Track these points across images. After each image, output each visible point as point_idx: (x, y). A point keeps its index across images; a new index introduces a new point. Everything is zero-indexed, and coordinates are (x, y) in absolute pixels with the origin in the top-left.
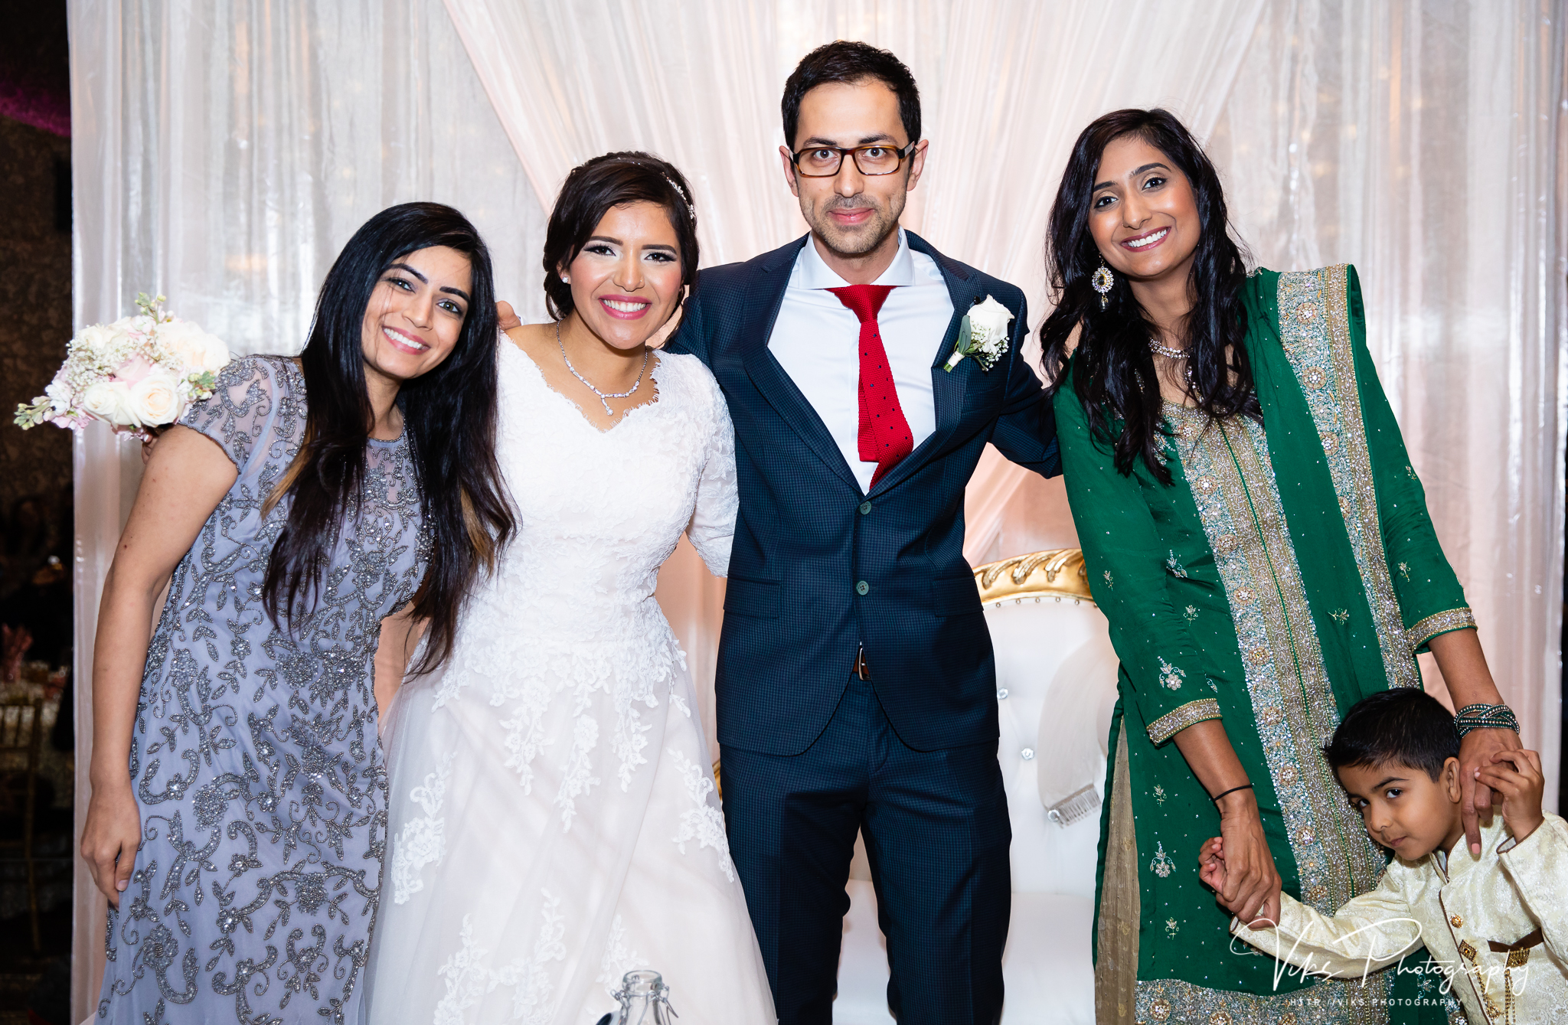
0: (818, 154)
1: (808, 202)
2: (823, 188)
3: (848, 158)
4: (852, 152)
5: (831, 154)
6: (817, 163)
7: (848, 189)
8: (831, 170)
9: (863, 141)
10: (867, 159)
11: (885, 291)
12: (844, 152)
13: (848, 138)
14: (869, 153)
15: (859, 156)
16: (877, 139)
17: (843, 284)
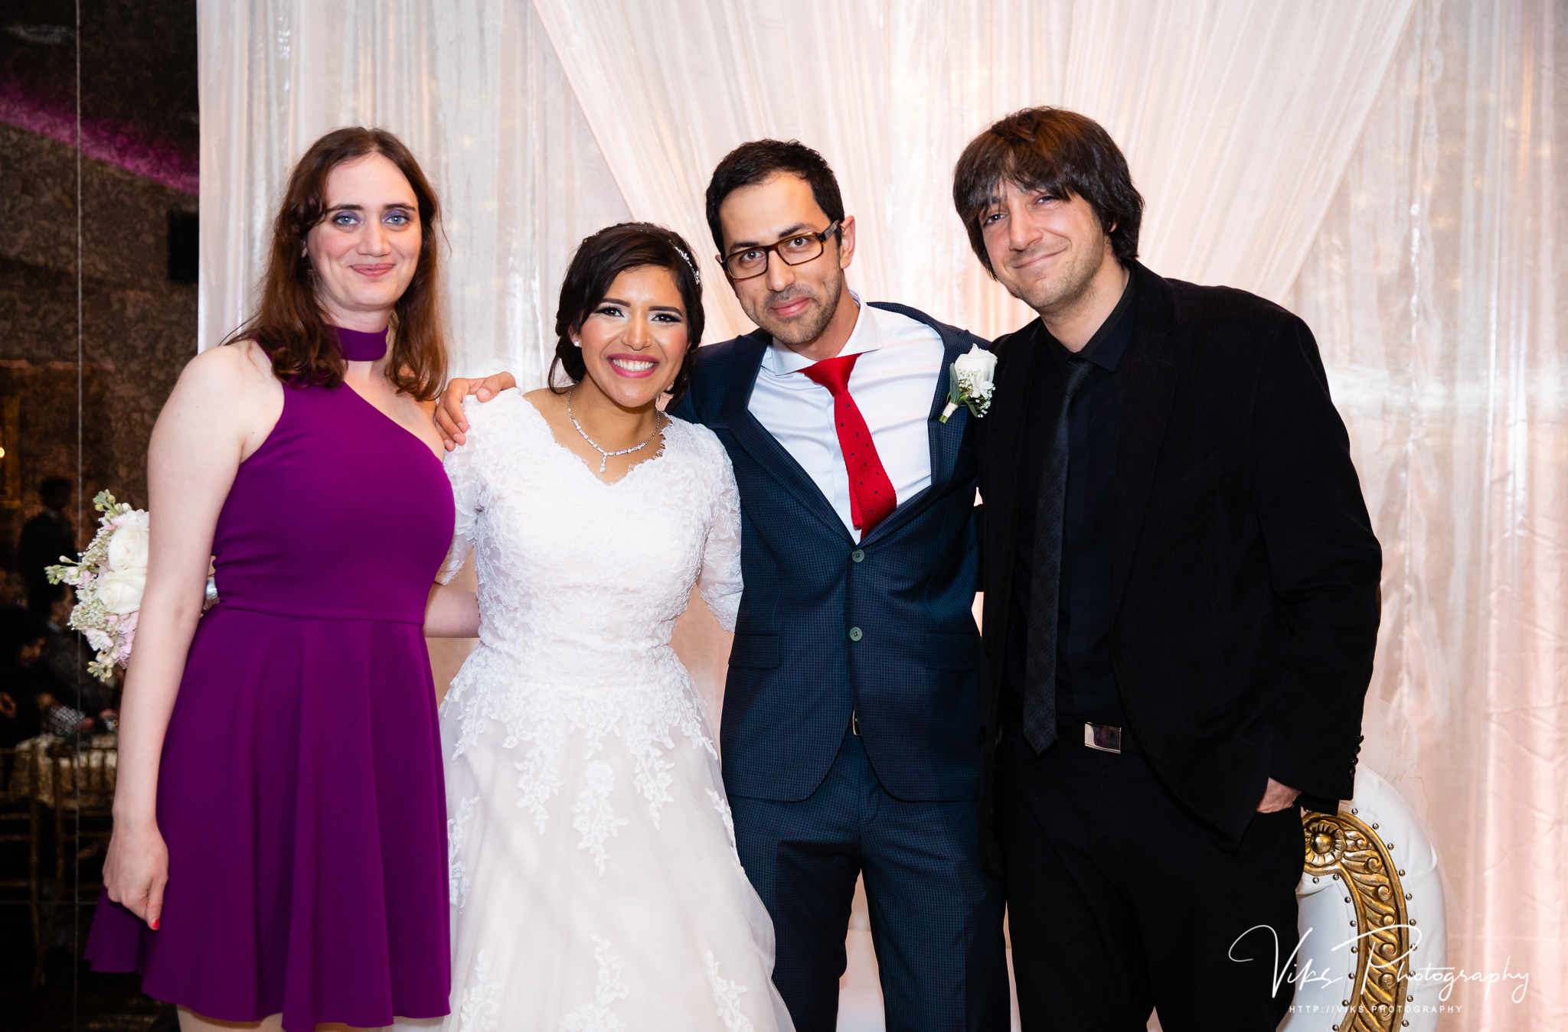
0: (746, 257)
1: (748, 303)
2: (756, 287)
3: (773, 254)
4: (774, 247)
5: (758, 255)
6: (747, 266)
7: (779, 283)
8: (761, 268)
9: (783, 235)
10: (792, 251)
11: (851, 360)
12: (767, 249)
13: (767, 235)
14: (793, 244)
15: (782, 249)
16: (795, 229)
17: (809, 363)
